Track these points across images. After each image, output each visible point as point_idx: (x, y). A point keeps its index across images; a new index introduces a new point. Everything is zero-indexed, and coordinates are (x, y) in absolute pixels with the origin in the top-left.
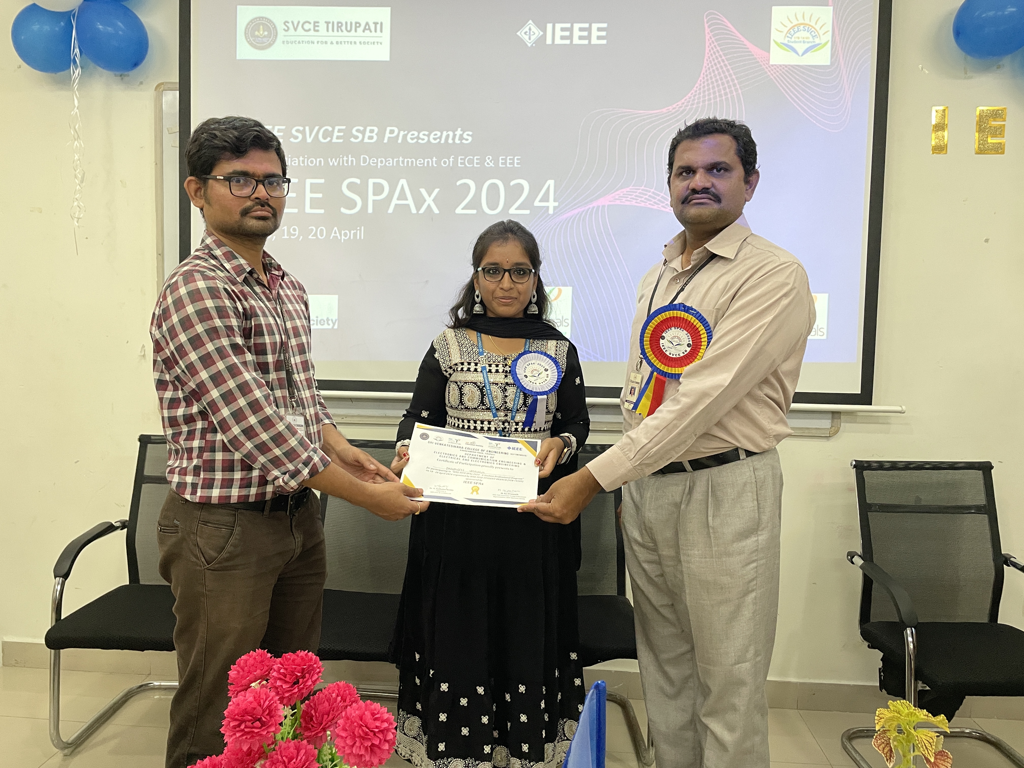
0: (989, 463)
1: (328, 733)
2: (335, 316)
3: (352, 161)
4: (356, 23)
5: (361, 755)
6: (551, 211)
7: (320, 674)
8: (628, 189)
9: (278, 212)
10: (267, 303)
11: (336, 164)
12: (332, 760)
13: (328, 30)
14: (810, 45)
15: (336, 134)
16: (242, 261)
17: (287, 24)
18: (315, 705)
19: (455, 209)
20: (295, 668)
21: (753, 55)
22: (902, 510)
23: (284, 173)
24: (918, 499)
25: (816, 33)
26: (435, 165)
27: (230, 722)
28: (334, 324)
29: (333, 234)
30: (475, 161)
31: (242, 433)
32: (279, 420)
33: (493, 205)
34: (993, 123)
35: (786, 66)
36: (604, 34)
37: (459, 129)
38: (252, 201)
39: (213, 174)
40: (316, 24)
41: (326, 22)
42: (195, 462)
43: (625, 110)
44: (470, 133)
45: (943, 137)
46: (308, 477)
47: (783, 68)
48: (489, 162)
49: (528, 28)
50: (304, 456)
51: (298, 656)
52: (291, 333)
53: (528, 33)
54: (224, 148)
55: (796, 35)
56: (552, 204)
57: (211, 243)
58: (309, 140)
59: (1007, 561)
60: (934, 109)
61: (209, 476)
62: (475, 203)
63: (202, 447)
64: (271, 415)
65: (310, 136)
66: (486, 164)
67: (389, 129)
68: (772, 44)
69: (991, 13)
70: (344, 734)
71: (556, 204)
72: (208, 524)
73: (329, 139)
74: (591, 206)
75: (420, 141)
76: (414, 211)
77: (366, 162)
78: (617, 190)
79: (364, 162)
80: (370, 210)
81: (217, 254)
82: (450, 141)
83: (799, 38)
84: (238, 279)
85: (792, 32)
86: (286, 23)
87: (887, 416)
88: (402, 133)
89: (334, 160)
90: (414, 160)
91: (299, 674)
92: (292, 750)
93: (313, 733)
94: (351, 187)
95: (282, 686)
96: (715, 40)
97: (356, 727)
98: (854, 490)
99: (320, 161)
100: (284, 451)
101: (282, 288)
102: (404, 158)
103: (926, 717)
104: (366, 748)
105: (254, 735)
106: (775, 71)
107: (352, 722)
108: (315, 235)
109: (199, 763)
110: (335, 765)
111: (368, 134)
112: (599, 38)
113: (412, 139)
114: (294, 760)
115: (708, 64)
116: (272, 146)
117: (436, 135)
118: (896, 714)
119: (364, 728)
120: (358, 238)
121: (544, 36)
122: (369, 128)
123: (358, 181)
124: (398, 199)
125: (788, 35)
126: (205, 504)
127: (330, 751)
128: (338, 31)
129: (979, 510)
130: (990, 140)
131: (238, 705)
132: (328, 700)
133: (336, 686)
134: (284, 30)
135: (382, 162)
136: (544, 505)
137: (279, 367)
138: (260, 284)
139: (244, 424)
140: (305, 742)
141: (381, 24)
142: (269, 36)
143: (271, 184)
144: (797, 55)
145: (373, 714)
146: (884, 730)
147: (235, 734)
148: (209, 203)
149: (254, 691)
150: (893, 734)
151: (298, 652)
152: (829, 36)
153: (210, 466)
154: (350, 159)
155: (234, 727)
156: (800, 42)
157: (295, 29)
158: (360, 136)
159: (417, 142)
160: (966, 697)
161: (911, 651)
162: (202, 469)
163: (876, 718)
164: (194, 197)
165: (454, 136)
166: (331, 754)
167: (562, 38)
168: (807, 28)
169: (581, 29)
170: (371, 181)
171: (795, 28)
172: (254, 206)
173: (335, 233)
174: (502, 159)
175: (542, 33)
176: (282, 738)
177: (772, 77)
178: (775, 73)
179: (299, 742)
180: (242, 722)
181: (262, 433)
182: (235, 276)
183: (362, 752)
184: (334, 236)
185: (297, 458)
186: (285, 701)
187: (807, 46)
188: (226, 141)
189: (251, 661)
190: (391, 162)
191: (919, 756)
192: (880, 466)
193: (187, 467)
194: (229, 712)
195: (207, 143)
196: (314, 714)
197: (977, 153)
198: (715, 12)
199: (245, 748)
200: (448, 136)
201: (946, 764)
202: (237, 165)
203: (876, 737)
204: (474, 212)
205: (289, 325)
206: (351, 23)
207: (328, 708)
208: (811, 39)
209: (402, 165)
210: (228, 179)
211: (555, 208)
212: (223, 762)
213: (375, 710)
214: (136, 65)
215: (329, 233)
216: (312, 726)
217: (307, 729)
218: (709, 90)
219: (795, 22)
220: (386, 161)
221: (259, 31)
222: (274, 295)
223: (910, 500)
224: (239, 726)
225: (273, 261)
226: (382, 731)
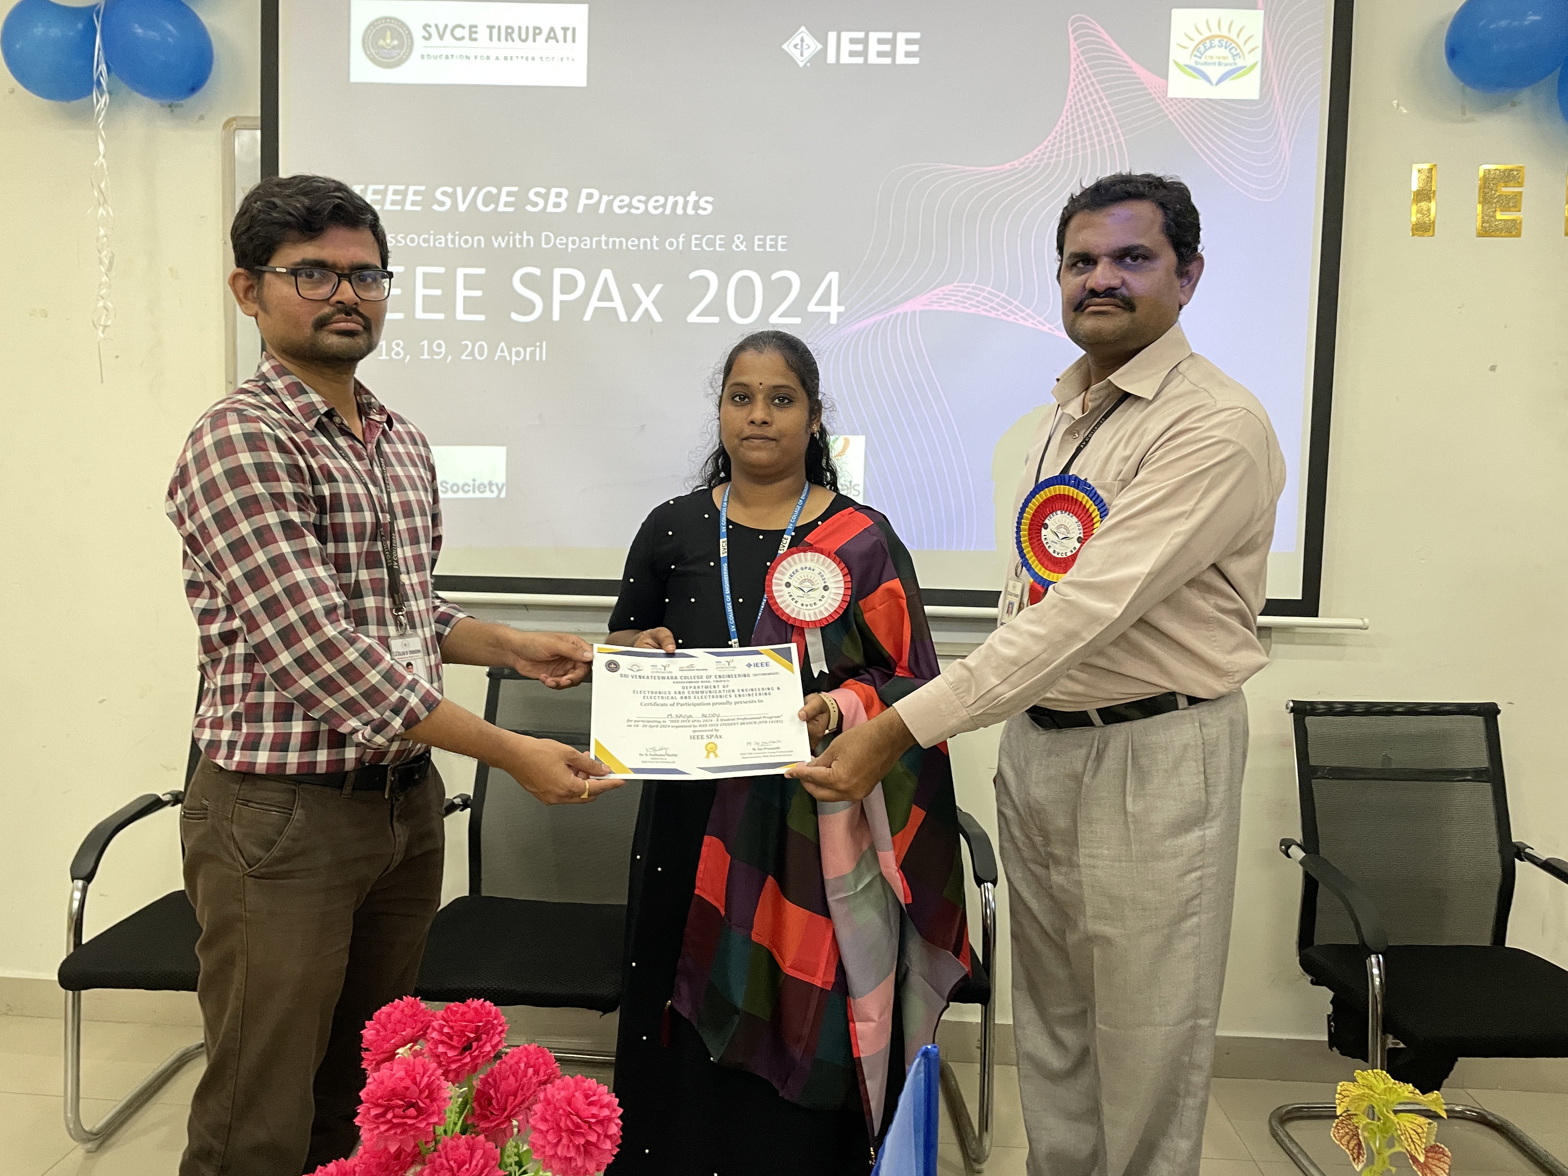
0: (1495, 705)
1: (515, 1123)
2: (501, 479)
3: (528, 240)
4: (535, 28)
5: (571, 1158)
6: (833, 320)
7: (504, 1035)
8: (951, 287)
9: (373, 322)
10: (356, 463)
11: (503, 245)
12: (520, 1164)
13: (491, 39)
14: (1229, 68)
15: (504, 198)
16: (315, 398)
17: (428, 28)
18: (495, 1080)
19: (687, 316)
20: (466, 1026)
21: (1142, 84)
22: (1361, 776)
23: (385, 264)
24: (1387, 759)
25: (1239, 51)
26: (656, 248)
27: (369, 1109)
28: (500, 491)
29: (499, 354)
30: (718, 242)
31: (294, 664)
32: (348, 645)
33: (744, 310)
34: (1504, 189)
35: (1192, 100)
36: (915, 48)
37: (693, 193)
38: (332, 306)
39: (272, 264)
40: (474, 29)
41: (488, 27)
42: (236, 706)
43: (947, 166)
44: (710, 199)
45: (1429, 210)
46: (403, 730)
47: (1188, 104)
48: (739, 244)
49: (799, 38)
50: (394, 696)
51: (469, 1007)
52: (398, 511)
53: (799, 47)
54: (286, 225)
55: (1208, 53)
56: (834, 309)
57: (268, 370)
58: (462, 208)
59: (1520, 852)
60: (1416, 167)
61: (254, 728)
62: (717, 307)
63: (247, 684)
64: (334, 637)
65: (464, 202)
66: (734, 247)
67: (585, 192)
68: (1172, 66)
69: (1504, 23)
70: (543, 1127)
71: (842, 309)
72: (250, 804)
73: (492, 206)
74: (895, 312)
75: (633, 211)
76: (623, 317)
77: (550, 242)
78: (934, 288)
79: (547, 243)
80: (556, 316)
81: (276, 387)
82: (680, 211)
83: (1212, 58)
84: (306, 425)
85: (1202, 49)
86: (426, 27)
87: (1341, 634)
88: (605, 198)
89: (500, 238)
90: (623, 240)
91: (472, 1035)
92: (463, 1150)
93: (493, 1124)
94: (527, 280)
95: (446, 1053)
96: (1086, 59)
97: (561, 1115)
98: (1292, 746)
99: (479, 241)
100: (361, 691)
101: (389, 441)
102: (608, 237)
103: (1411, 1095)
104: (577, 1147)
105: (407, 1128)
106: (1175, 107)
107: (556, 1109)
108: (472, 354)
109: (321, 1171)
110: (525, 1172)
111: (552, 199)
112: (908, 54)
113: (621, 207)
114: (467, 1166)
115: (1074, 97)
116: (364, 222)
117: (657, 201)
118: (1367, 1091)
119: (574, 1118)
120: (538, 359)
121: (824, 50)
122: (554, 191)
123: (537, 271)
124: (599, 300)
125: (1195, 52)
126: (246, 774)
127: (516, 1150)
128: (507, 40)
129: (1478, 775)
130: (1499, 216)
131: (382, 1083)
132: (515, 1074)
133: (525, 1052)
134: (424, 37)
135: (574, 242)
136: (823, 770)
137: (371, 561)
138: (346, 433)
139: (298, 650)
140: (482, 1137)
141: (574, 29)
142: (400, 46)
143: (362, 279)
144: (1208, 84)
145: (587, 1097)
146: (1349, 1115)
147: (378, 1127)
148: (265, 310)
149: (403, 1060)
150: (1362, 1121)
151: (469, 1001)
152: (1257, 56)
153: (254, 713)
154: (525, 237)
155: (377, 1116)
156: (1214, 64)
157: (441, 37)
158: (541, 202)
159: (628, 212)
160: (1459, 1059)
161: (1377, 991)
162: (243, 719)
163: (1337, 1096)
164: (244, 300)
165: (686, 203)
166: (518, 1154)
167: (852, 54)
168: (1224, 43)
169: (881, 41)
170: (558, 272)
171: (1207, 43)
172: (333, 314)
173: (502, 351)
174: (759, 240)
175: (820, 46)
176: (445, 1131)
177: (1170, 117)
178: (1175, 111)
179: (473, 1138)
180: (388, 1109)
181: (325, 663)
182: (303, 420)
183: (572, 1154)
184: (500, 356)
185: (381, 702)
186: (451, 1076)
187: (1224, 69)
188: (290, 214)
189: (397, 1015)
190: (588, 243)
191: (1401, 1153)
192: (1330, 709)
193: (222, 717)
194: (368, 1094)
195: (262, 216)
196: (494, 1096)
197: (1479, 235)
198: (1084, 16)
199: (393, 1149)
200: (676, 203)
201: (1441, 1165)
202: (309, 251)
203: (1337, 1125)
204: (715, 320)
205: (395, 498)
206: (527, 28)
207: (515, 1085)
208: (1231, 60)
209: (605, 248)
210: (294, 272)
211: (840, 315)
212: (357, 1169)
213: (590, 1089)
214: (193, 89)
215: (492, 351)
216: (492, 1113)
217: (484, 1117)
218: (1075, 135)
219: (1207, 34)
220: (581, 242)
221: (384, 39)
222: (369, 451)
223: (1374, 762)
224: (383, 1114)
225: (373, 400)
226: (600, 1122)
